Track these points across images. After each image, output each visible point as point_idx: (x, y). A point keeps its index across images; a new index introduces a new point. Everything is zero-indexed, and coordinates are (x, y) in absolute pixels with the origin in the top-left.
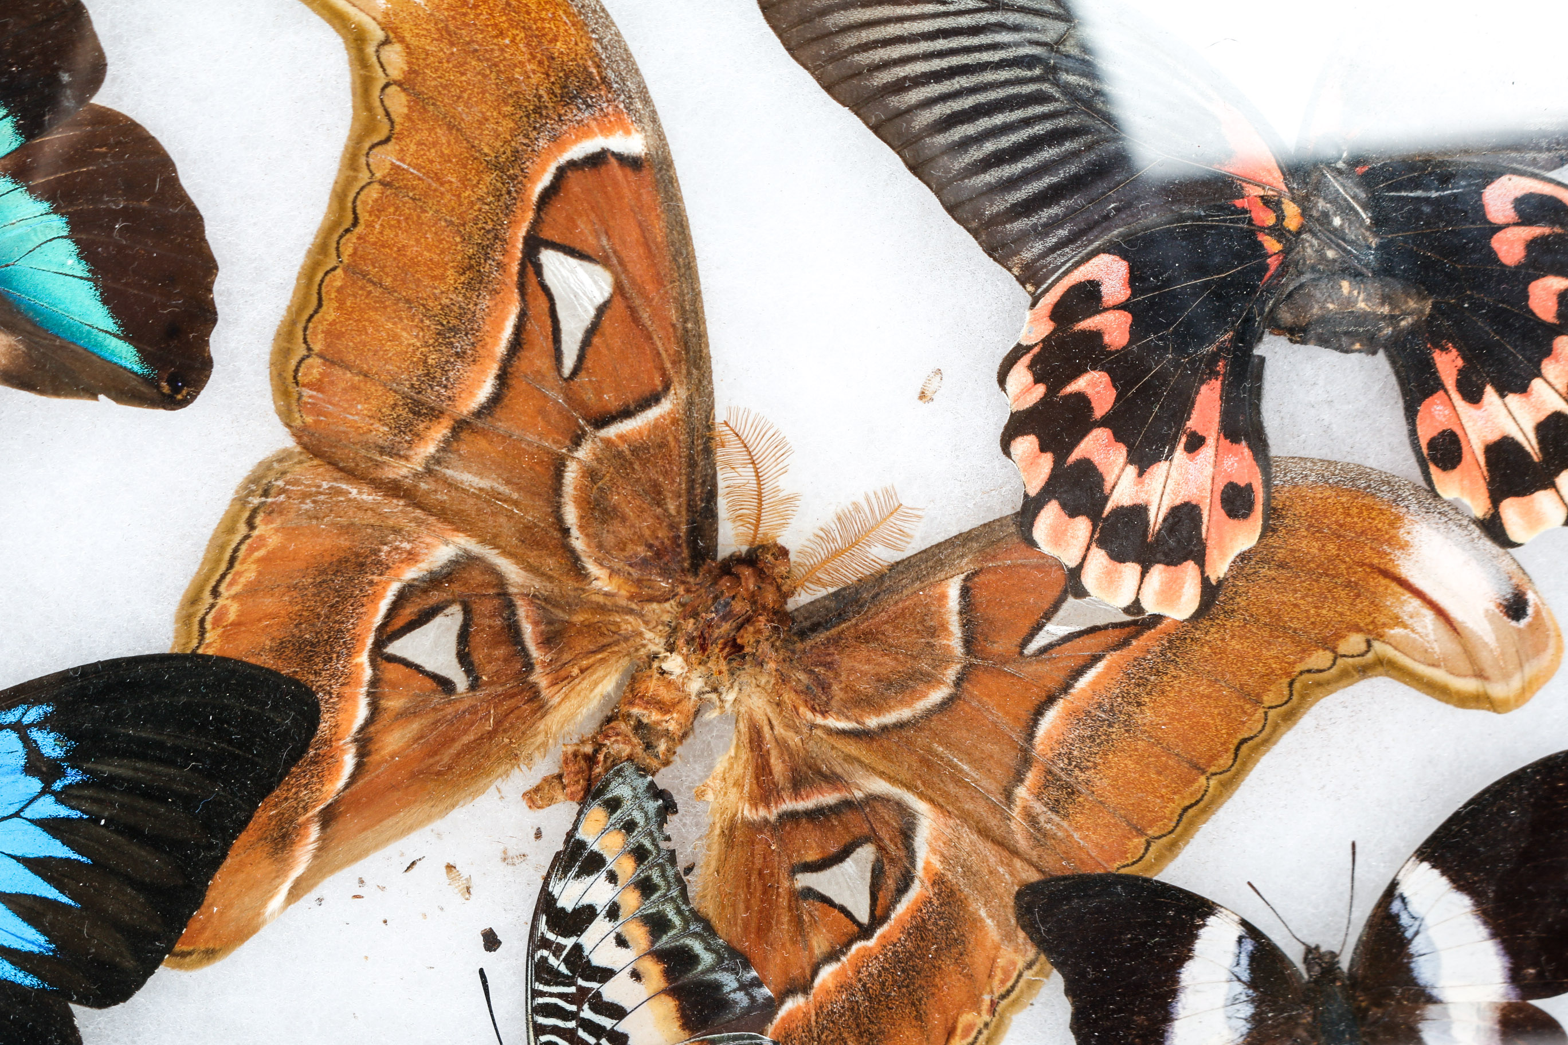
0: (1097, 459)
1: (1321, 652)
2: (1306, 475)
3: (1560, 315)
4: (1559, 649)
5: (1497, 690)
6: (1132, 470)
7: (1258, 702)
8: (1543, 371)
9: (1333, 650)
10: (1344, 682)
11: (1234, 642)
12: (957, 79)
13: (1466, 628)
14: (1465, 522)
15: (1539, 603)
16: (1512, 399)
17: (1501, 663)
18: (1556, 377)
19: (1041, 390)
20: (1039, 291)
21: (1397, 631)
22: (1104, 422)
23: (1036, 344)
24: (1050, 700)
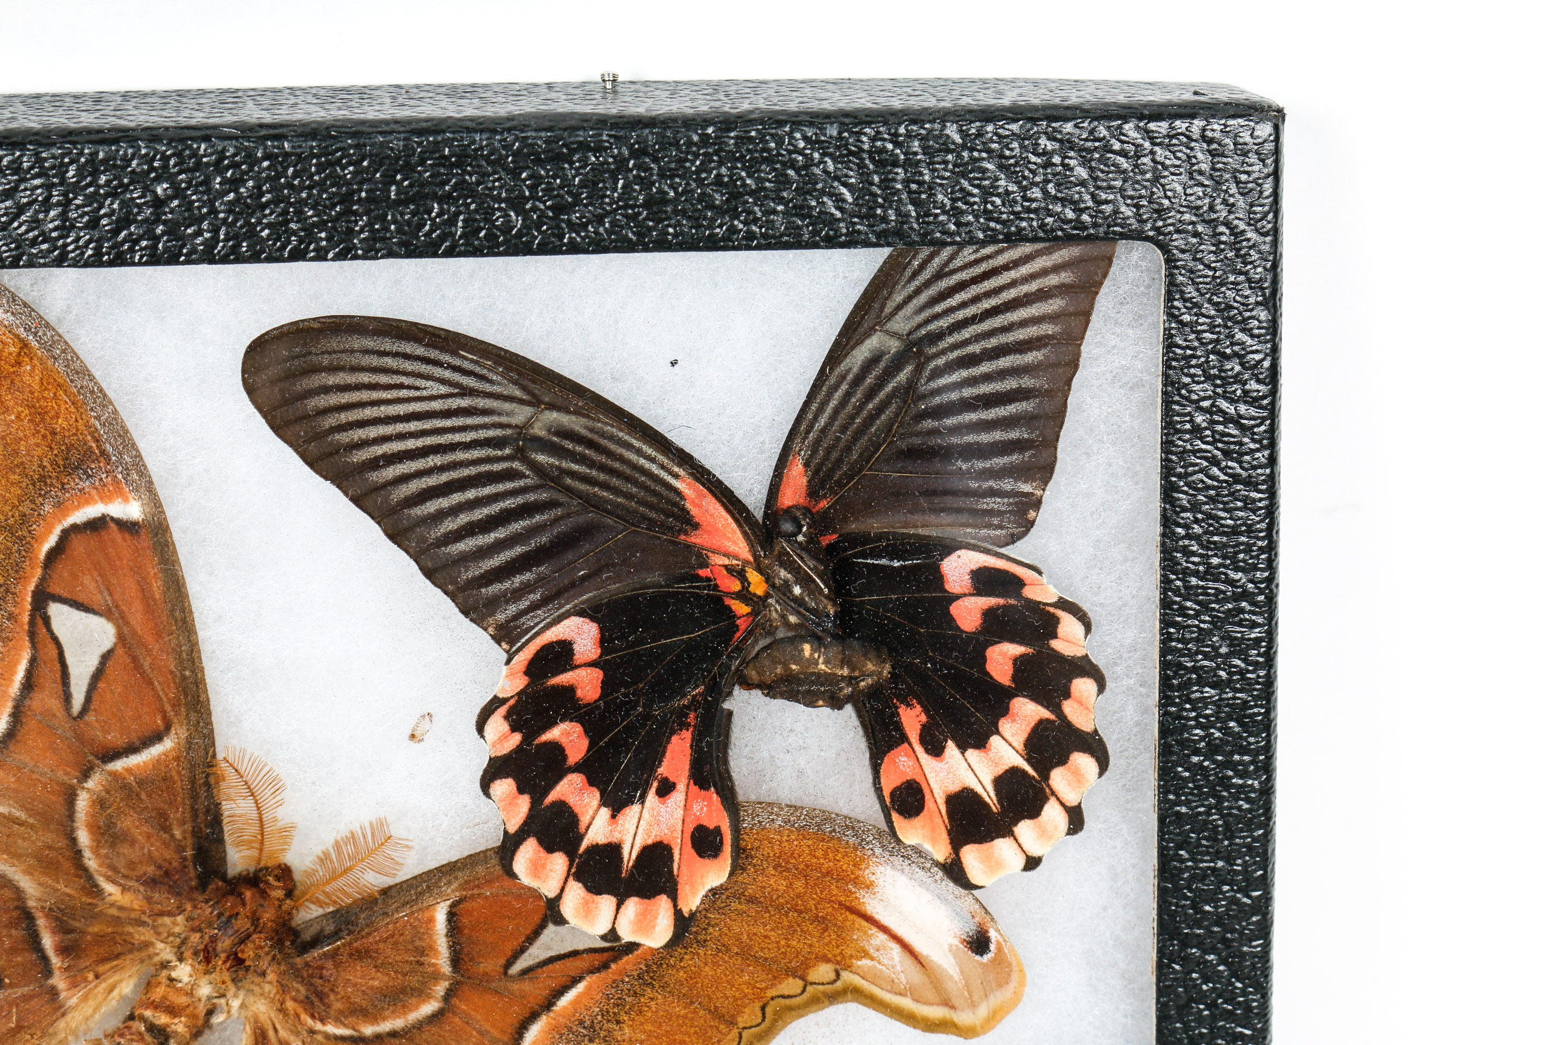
0: (572, 800)
1: (791, 980)
2: (773, 820)
3: (1014, 678)
4: (1022, 983)
5: (963, 1018)
6: (605, 812)
7: (732, 1023)
8: (1001, 729)
10: (815, 1007)
11: (707, 969)
12: (431, 457)
13: (931, 962)
14: (928, 865)
15: (1001, 940)
16: (972, 754)
17: (966, 993)
18: (1013, 735)
19: (516, 738)
20: (514, 649)
21: (865, 962)
22: (577, 768)
23: (512, 697)
24: (533, 1017)
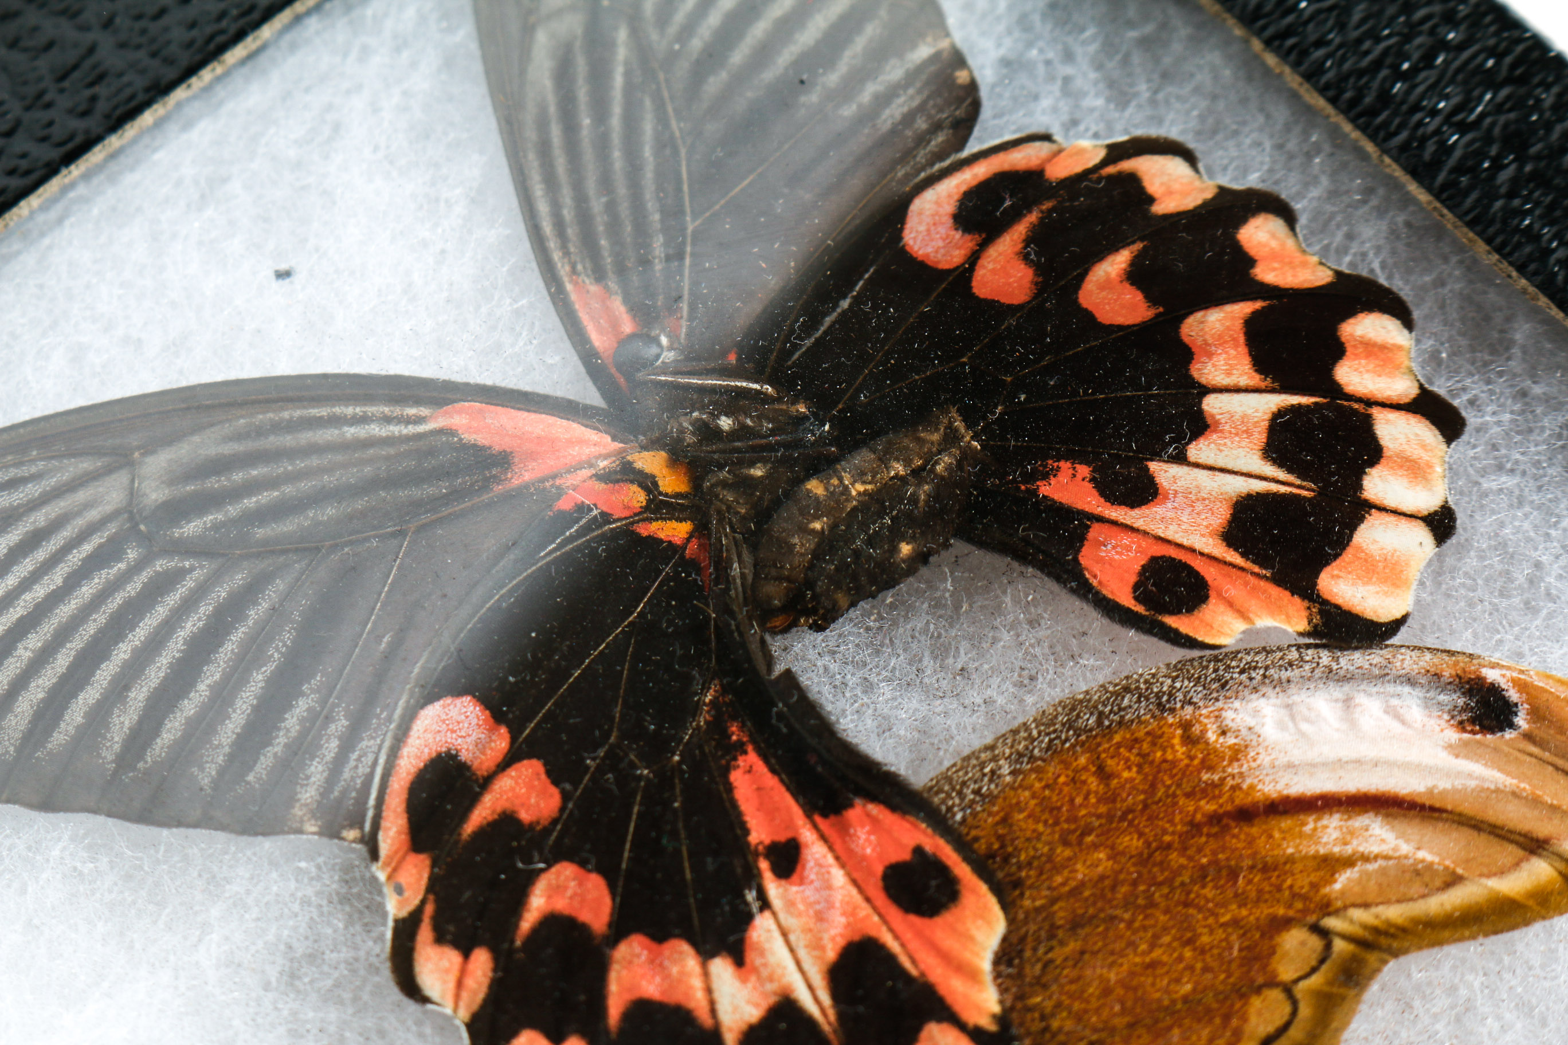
0: (652, 989)
1: (1255, 1001)
2: (993, 772)
3: (1151, 299)
6: (721, 968)
8: (1203, 381)
9: (1272, 983)
13: (1444, 793)
14: (1294, 654)
15: (1515, 675)
16: (1199, 450)
18: (1229, 374)
19: (482, 960)
20: (367, 827)
22: (619, 930)
23: (423, 902)
